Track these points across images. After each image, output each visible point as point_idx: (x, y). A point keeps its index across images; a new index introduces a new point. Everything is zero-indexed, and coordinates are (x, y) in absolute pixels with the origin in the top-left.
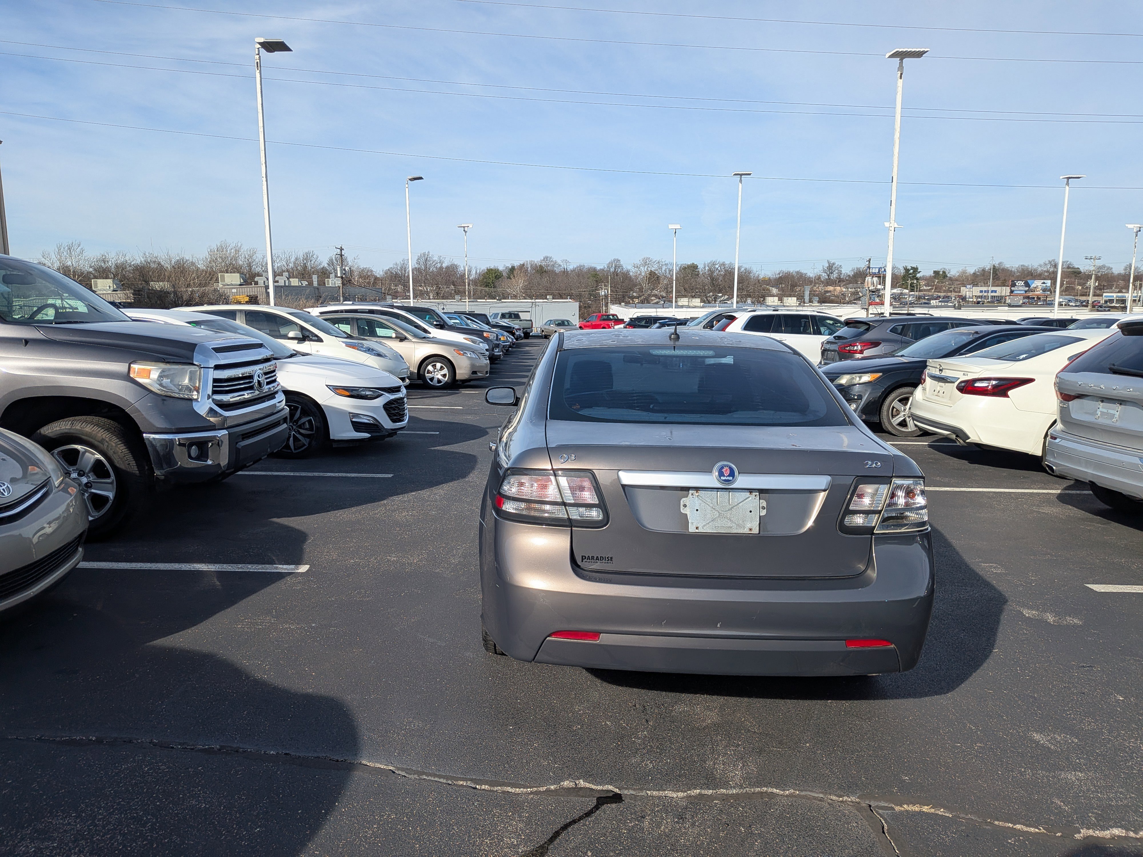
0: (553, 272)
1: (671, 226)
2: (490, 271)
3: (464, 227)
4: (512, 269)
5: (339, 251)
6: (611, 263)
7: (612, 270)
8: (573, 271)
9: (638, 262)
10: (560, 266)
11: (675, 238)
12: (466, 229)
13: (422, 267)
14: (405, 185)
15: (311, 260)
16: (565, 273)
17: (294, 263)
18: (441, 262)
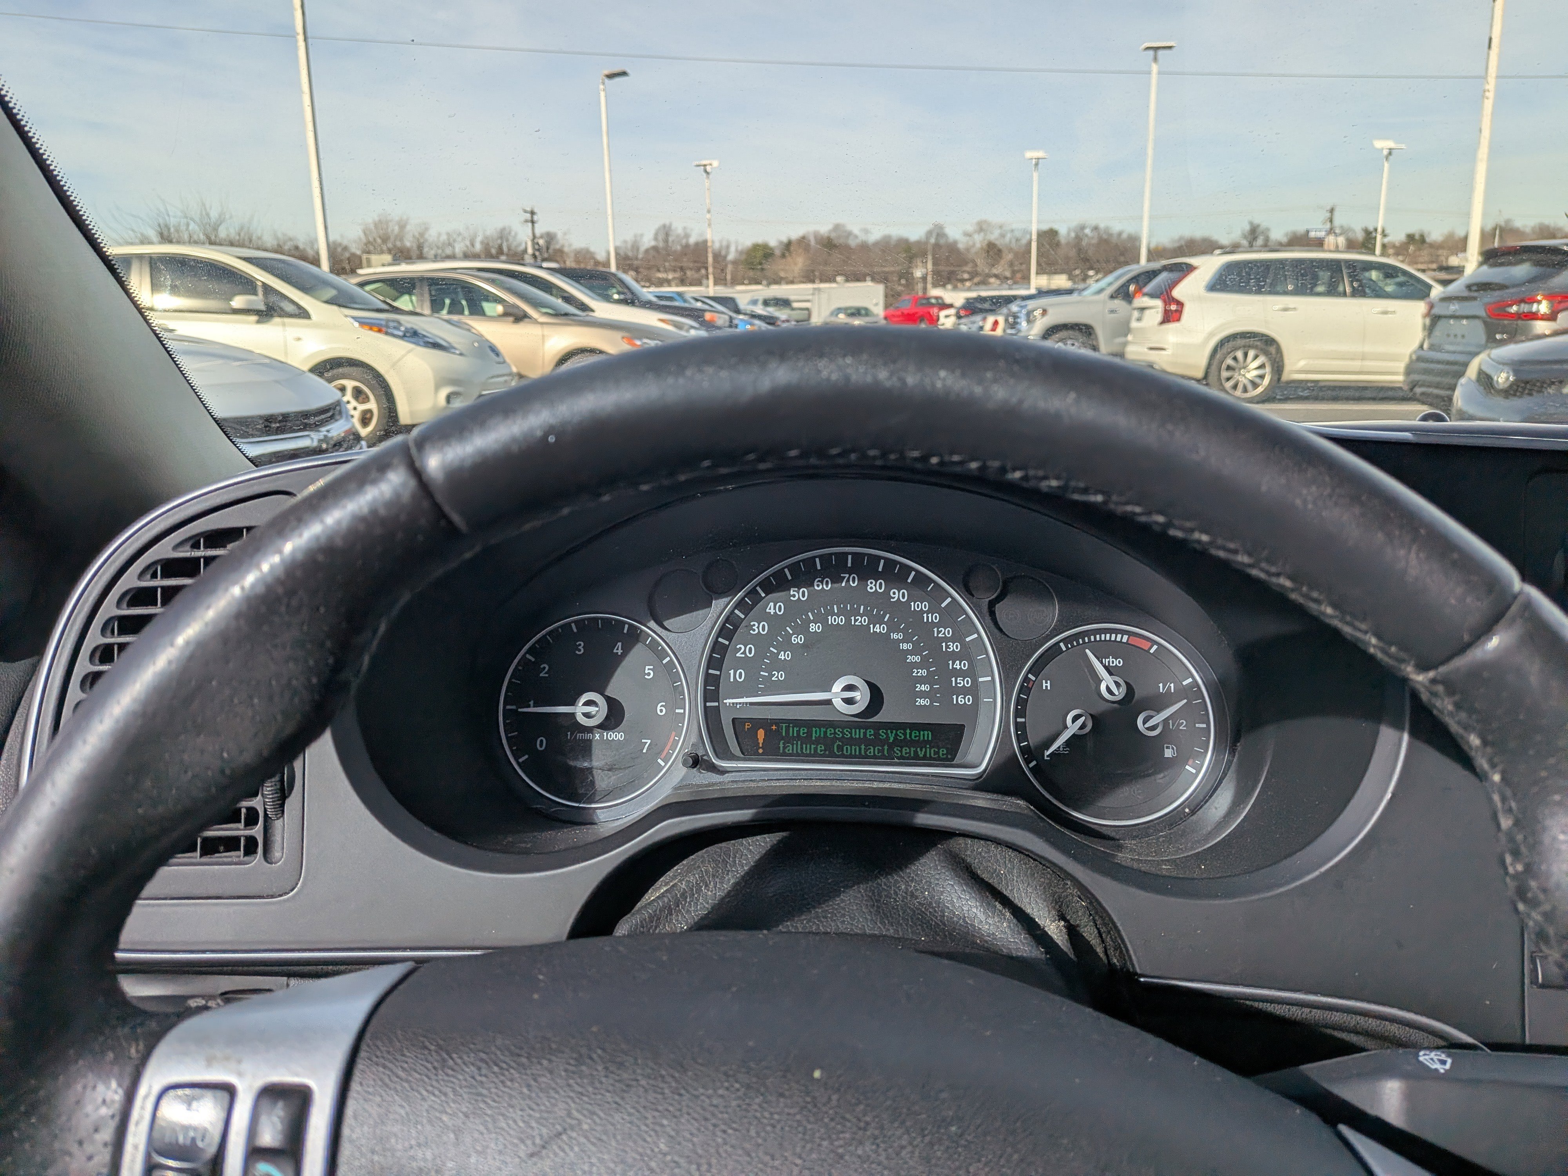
0: (847, 247)
1: (1029, 154)
2: (756, 247)
3: (705, 165)
4: (788, 246)
5: (528, 216)
6: (929, 233)
7: (933, 240)
8: (876, 244)
9: (970, 228)
10: (856, 237)
11: (1035, 175)
12: (708, 168)
13: (661, 244)
14: (602, 87)
15: (507, 240)
16: (864, 247)
17: (482, 243)
18: (687, 236)
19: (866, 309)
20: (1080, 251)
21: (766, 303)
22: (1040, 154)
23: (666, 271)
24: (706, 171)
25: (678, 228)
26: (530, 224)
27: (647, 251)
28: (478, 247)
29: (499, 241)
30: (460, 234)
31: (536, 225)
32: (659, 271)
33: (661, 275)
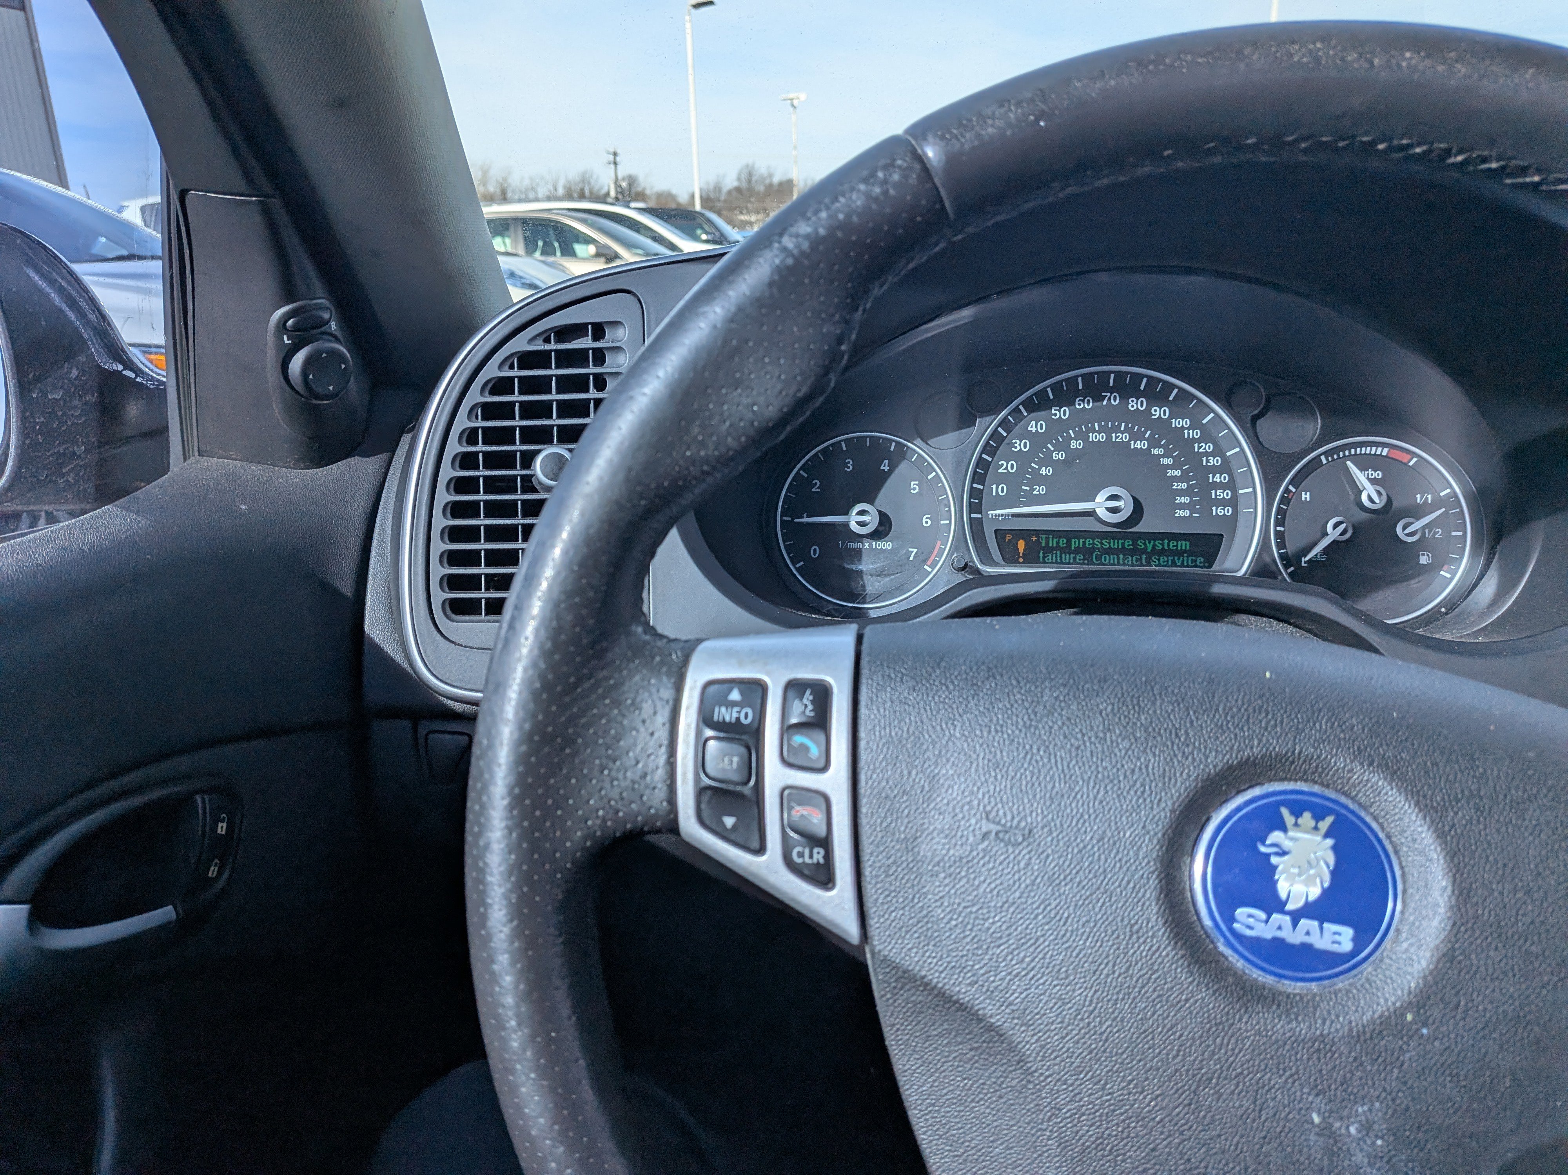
3: (792, 100)
5: (611, 157)
12: (795, 102)
13: (744, 185)
14: (687, 18)
15: (589, 183)
17: (565, 187)
18: (771, 176)
23: (749, 213)
24: (793, 106)
25: (762, 168)
26: (612, 166)
27: (729, 192)
28: (561, 191)
29: (581, 185)
30: (542, 178)
31: (619, 167)
32: (741, 213)
33: (743, 217)
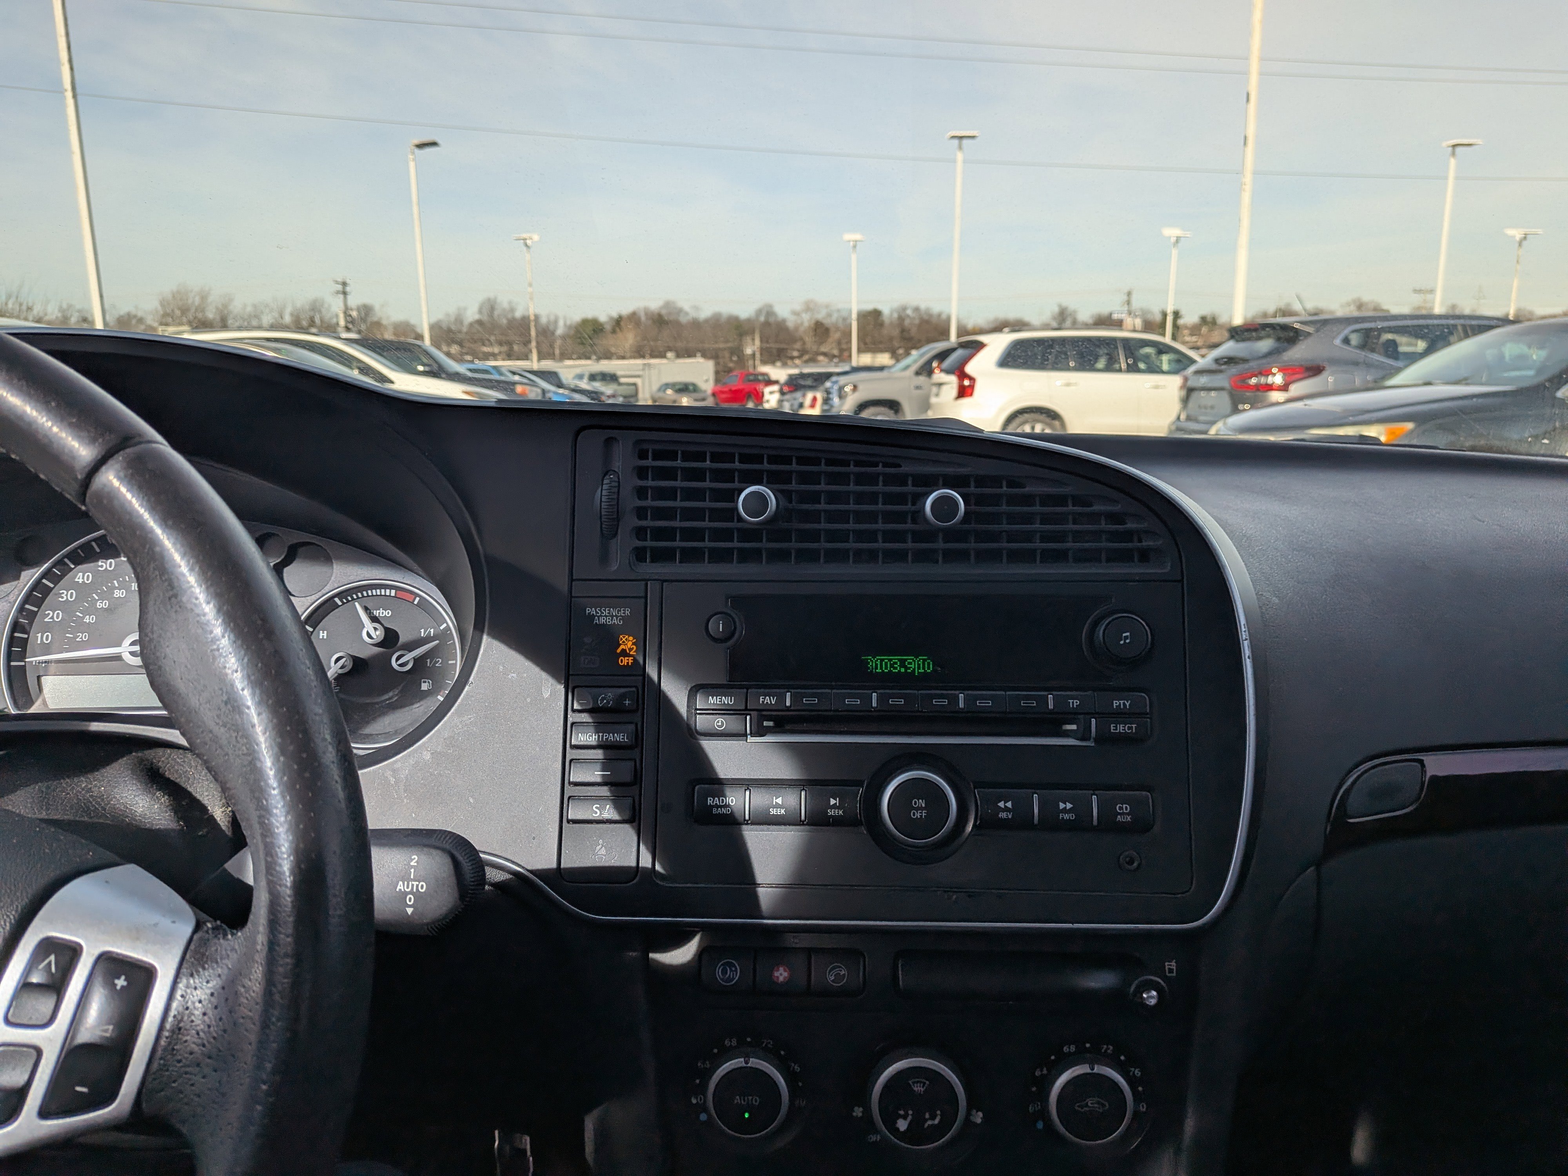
0: (677, 324)
1: (848, 237)
2: (585, 322)
3: (525, 239)
4: (618, 323)
5: (340, 287)
6: (759, 312)
7: (762, 319)
8: (707, 321)
9: (798, 307)
10: (687, 314)
11: (854, 257)
12: (529, 242)
13: (485, 318)
14: (411, 157)
15: (320, 312)
16: (696, 324)
17: (292, 315)
18: (512, 310)
19: (694, 385)
20: (903, 331)
21: (593, 377)
22: (858, 237)
23: (491, 345)
24: (526, 245)
25: (504, 302)
26: (341, 296)
27: (471, 325)
28: (287, 319)
29: (312, 314)
30: (267, 306)
31: (349, 297)
32: (484, 345)
33: (486, 349)
